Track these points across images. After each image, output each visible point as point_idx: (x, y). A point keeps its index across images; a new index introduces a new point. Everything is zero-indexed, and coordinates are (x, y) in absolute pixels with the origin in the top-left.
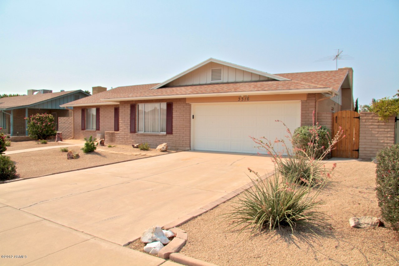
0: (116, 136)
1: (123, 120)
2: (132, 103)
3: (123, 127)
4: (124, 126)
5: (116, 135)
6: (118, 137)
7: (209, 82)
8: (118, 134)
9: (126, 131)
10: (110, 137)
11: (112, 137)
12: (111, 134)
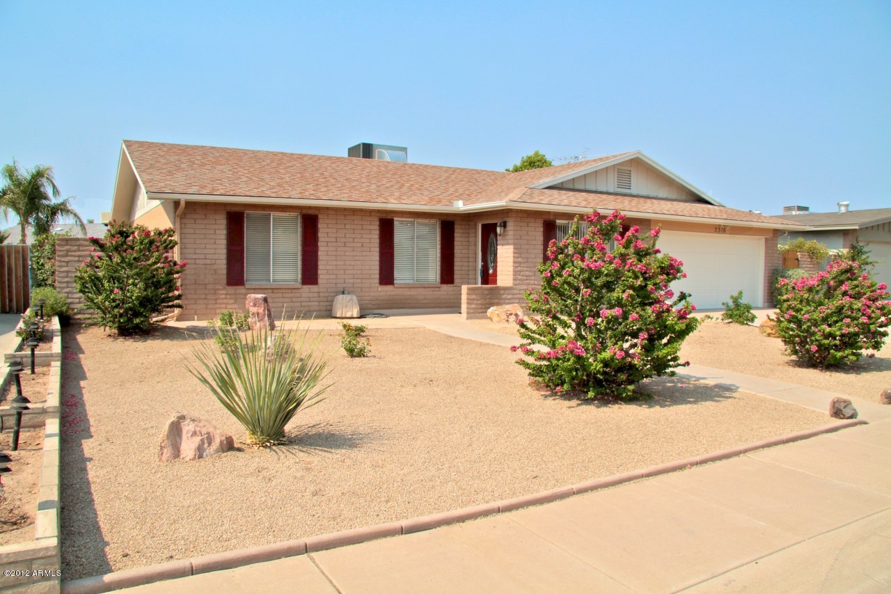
0: (504, 296)
1: (523, 255)
2: (546, 217)
3: (522, 273)
4: (527, 271)
5: (503, 294)
6: (510, 297)
7: (611, 190)
8: (507, 292)
9: (532, 282)
10: (485, 299)
11: (490, 299)
12: (486, 292)
